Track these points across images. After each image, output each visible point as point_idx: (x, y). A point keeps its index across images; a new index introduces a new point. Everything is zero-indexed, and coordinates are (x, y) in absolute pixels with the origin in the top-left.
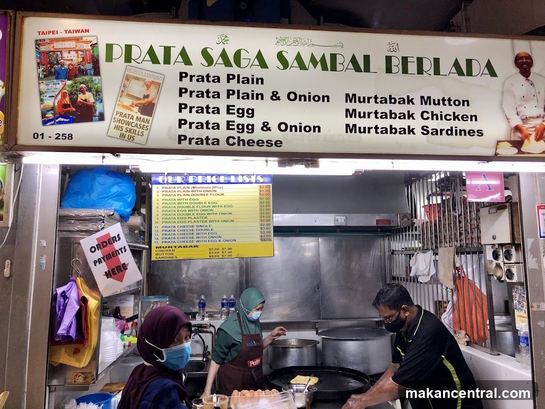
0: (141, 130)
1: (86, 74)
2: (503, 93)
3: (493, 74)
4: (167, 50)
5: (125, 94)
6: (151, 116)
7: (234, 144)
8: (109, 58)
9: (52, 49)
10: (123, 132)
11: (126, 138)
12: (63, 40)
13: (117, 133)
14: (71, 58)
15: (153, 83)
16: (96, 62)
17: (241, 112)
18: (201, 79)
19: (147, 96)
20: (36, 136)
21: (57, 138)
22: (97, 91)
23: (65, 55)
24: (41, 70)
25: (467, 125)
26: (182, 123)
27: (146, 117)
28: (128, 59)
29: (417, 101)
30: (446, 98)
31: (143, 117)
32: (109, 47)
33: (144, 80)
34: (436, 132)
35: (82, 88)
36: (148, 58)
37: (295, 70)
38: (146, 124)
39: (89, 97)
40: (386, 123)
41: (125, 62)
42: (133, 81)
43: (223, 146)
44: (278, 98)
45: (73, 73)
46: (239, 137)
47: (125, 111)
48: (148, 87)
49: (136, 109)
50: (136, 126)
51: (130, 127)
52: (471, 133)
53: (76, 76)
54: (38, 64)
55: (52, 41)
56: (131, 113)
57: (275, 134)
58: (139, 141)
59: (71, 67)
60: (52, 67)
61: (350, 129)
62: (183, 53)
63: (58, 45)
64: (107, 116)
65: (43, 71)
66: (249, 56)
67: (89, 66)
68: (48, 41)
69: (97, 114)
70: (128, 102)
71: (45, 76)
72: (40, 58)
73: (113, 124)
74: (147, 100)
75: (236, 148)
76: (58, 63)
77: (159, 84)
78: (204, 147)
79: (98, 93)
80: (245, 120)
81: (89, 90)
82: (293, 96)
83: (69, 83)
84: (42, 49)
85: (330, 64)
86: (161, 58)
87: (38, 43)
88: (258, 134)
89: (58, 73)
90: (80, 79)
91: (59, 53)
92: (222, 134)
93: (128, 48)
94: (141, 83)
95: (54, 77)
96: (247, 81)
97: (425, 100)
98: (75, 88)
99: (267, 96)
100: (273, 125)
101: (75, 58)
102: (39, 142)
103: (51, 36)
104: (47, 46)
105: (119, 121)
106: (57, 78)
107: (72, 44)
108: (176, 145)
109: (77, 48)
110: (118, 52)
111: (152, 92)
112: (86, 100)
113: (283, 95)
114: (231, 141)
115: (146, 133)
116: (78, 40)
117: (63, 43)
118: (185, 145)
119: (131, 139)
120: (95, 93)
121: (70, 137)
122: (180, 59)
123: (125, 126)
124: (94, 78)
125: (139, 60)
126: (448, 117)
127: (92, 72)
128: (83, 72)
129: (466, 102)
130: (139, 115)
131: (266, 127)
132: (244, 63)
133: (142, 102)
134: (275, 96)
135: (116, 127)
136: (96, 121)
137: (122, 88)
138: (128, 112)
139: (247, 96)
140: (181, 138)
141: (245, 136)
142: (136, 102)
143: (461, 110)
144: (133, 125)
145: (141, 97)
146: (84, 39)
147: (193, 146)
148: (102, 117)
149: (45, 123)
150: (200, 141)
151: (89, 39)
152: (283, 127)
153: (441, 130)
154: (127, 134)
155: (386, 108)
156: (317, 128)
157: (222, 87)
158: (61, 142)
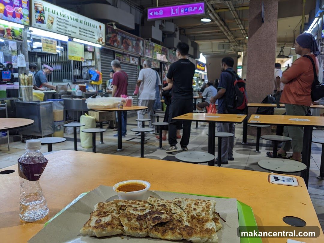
1: (42, 13)
2: (98, 32)
3: (97, 28)
4: (55, 11)
8: (46, 11)
13: (48, 27)
14: (40, 9)
16: (44, 11)
18: (60, 19)
19: (52, 21)
20: (35, 25)
24: (35, 10)
25: (93, 37)
26: (57, 27)
28: (49, 11)
30: (91, 31)
32: (46, 8)
34: (90, 37)
36: (52, 12)
37: (73, 20)
38: (52, 26)
40: (84, 34)
42: (50, 16)
43: (63, 33)
45: (40, 12)
48: (52, 19)
49: (50, 23)
57: (70, 33)
58: (51, 30)
61: (80, 34)
62: (57, 13)
64: (46, 23)
66: (66, 16)
70: (49, 21)
71: (36, 12)
72: (35, 7)
73: (47, 25)
75: (65, 34)
76: (38, 9)
77: (54, 18)
79: (44, 18)
80: (66, 29)
82: (73, 26)
83: (40, 14)
84: (35, 5)
85: (77, 20)
86: (54, 13)
88: (68, 32)
89: (38, 12)
91: (38, 7)
92: (63, 31)
93: (49, 9)
96: (66, 21)
97: (89, 31)
98: (41, 16)
99: (69, 25)
100: (70, 31)
102: (35, 26)
109: (41, 7)
113: (71, 25)
115: (52, 28)
117: (39, 5)
118: (58, 32)
119: (50, 29)
121: (40, 26)
124: (44, 14)
129: (93, 32)
131: (69, 31)
137: (48, 18)
139: (66, 24)
140: (57, 31)
141: (66, 32)
143: (93, 34)
144: (50, 26)
147: (59, 33)
148: (45, 23)
149: (36, 22)
150: (60, 32)
155: (84, 31)
156: (75, 33)
157: (63, 21)
158: (39, 27)
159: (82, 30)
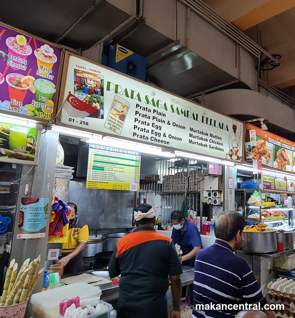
0: (119, 127)
1: (97, 94)
2: (229, 137)
3: (228, 130)
4: (132, 92)
5: (113, 108)
6: (123, 121)
7: (153, 140)
8: (108, 89)
9: (82, 76)
10: (111, 126)
11: (112, 130)
12: (88, 73)
13: (109, 126)
14: (91, 84)
15: (125, 106)
16: (102, 89)
17: (157, 127)
18: (144, 109)
19: (122, 112)
20: (70, 120)
21: (80, 123)
22: (101, 104)
23: (88, 81)
24: (76, 85)
25: (219, 146)
26: (135, 127)
27: (121, 121)
28: (116, 92)
29: (209, 135)
30: (216, 136)
31: (120, 121)
32: (109, 83)
33: (122, 103)
34: (213, 148)
35: (95, 100)
36: (124, 93)
37: (176, 114)
38: (121, 125)
39: (97, 105)
40: (200, 141)
41: (115, 93)
42: (118, 103)
43: (149, 141)
44: (170, 124)
45: (91, 92)
46: (155, 138)
47: (113, 117)
48: (123, 107)
49: (118, 116)
50: (117, 124)
51: (114, 124)
52: (221, 150)
53: (92, 93)
54: (75, 82)
55: (83, 72)
56: (116, 118)
57: (167, 139)
58: (118, 132)
59: (91, 88)
60: (81, 86)
61: (190, 141)
62: (138, 95)
63: (85, 75)
64: (105, 117)
65: (77, 86)
66: (161, 104)
67: (99, 90)
68: (81, 72)
69: (101, 115)
70: (115, 112)
71: (78, 89)
72: (76, 80)
73: (107, 122)
74: (122, 113)
75: (153, 142)
76: (85, 85)
77: (128, 107)
78: (142, 140)
79: (102, 104)
80: (158, 131)
81: (98, 102)
82: (175, 125)
83: (89, 96)
84: (78, 75)
85: (187, 114)
86: (130, 95)
87: (76, 71)
88: (162, 138)
89: (84, 90)
90: (94, 95)
91: (85, 79)
92: (149, 135)
93: (117, 86)
94: (121, 105)
95: (82, 91)
96: (160, 114)
97: (211, 135)
98: (91, 99)
99: (166, 122)
100: (167, 135)
101: (93, 84)
102: (71, 123)
103: (82, 69)
104: (80, 74)
105: (110, 121)
106: (83, 92)
107: (92, 77)
108: (132, 137)
109: (94, 80)
110: (112, 87)
111: (125, 110)
112: (96, 107)
113: (171, 123)
114: (152, 139)
115: (121, 129)
116: (95, 75)
117: (88, 75)
118: (136, 137)
119: (114, 130)
120: (100, 104)
121: (87, 124)
122: (137, 98)
123: (112, 124)
124: (101, 97)
125: (121, 94)
126: (216, 143)
127: (100, 94)
128: (96, 93)
129: (221, 138)
130: (119, 119)
131: (164, 135)
132: (160, 106)
133: (120, 113)
134: (169, 123)
135: (108, 123)
136: (100, 118)
137: (113, 105)
138: (114, 117)
139: (159, 121)
140: (134, 134)
141: (157, 138)
142: (118, 113)
143: (220, 141)
144: (116, 124)
145: (120, 111)
146: (98, 76)
147: (139, 139)
148: (102, 117)
150: (141, 137)
151: (100, 77)
152: (170, 136)
153: (214, 147)
154: (113, 128)
155: (200, 136)
156: (181, 139)
157: (151, 114)
158: (82, 126)
159: (195, 134)
